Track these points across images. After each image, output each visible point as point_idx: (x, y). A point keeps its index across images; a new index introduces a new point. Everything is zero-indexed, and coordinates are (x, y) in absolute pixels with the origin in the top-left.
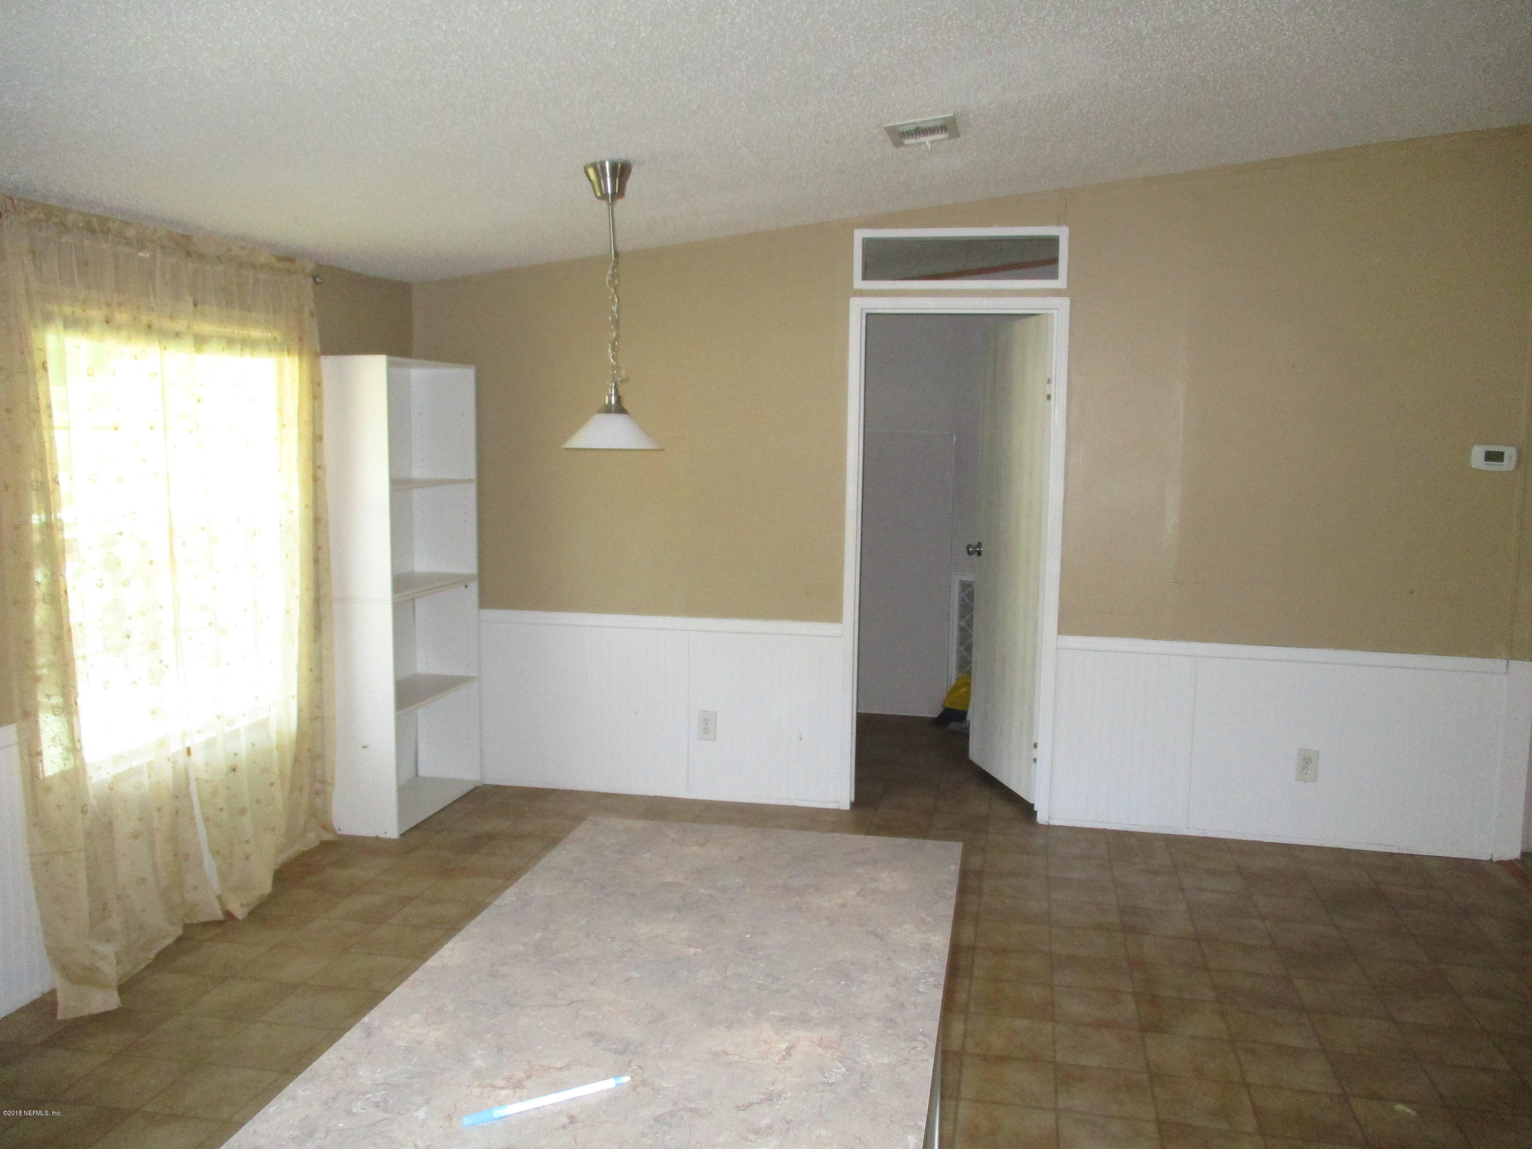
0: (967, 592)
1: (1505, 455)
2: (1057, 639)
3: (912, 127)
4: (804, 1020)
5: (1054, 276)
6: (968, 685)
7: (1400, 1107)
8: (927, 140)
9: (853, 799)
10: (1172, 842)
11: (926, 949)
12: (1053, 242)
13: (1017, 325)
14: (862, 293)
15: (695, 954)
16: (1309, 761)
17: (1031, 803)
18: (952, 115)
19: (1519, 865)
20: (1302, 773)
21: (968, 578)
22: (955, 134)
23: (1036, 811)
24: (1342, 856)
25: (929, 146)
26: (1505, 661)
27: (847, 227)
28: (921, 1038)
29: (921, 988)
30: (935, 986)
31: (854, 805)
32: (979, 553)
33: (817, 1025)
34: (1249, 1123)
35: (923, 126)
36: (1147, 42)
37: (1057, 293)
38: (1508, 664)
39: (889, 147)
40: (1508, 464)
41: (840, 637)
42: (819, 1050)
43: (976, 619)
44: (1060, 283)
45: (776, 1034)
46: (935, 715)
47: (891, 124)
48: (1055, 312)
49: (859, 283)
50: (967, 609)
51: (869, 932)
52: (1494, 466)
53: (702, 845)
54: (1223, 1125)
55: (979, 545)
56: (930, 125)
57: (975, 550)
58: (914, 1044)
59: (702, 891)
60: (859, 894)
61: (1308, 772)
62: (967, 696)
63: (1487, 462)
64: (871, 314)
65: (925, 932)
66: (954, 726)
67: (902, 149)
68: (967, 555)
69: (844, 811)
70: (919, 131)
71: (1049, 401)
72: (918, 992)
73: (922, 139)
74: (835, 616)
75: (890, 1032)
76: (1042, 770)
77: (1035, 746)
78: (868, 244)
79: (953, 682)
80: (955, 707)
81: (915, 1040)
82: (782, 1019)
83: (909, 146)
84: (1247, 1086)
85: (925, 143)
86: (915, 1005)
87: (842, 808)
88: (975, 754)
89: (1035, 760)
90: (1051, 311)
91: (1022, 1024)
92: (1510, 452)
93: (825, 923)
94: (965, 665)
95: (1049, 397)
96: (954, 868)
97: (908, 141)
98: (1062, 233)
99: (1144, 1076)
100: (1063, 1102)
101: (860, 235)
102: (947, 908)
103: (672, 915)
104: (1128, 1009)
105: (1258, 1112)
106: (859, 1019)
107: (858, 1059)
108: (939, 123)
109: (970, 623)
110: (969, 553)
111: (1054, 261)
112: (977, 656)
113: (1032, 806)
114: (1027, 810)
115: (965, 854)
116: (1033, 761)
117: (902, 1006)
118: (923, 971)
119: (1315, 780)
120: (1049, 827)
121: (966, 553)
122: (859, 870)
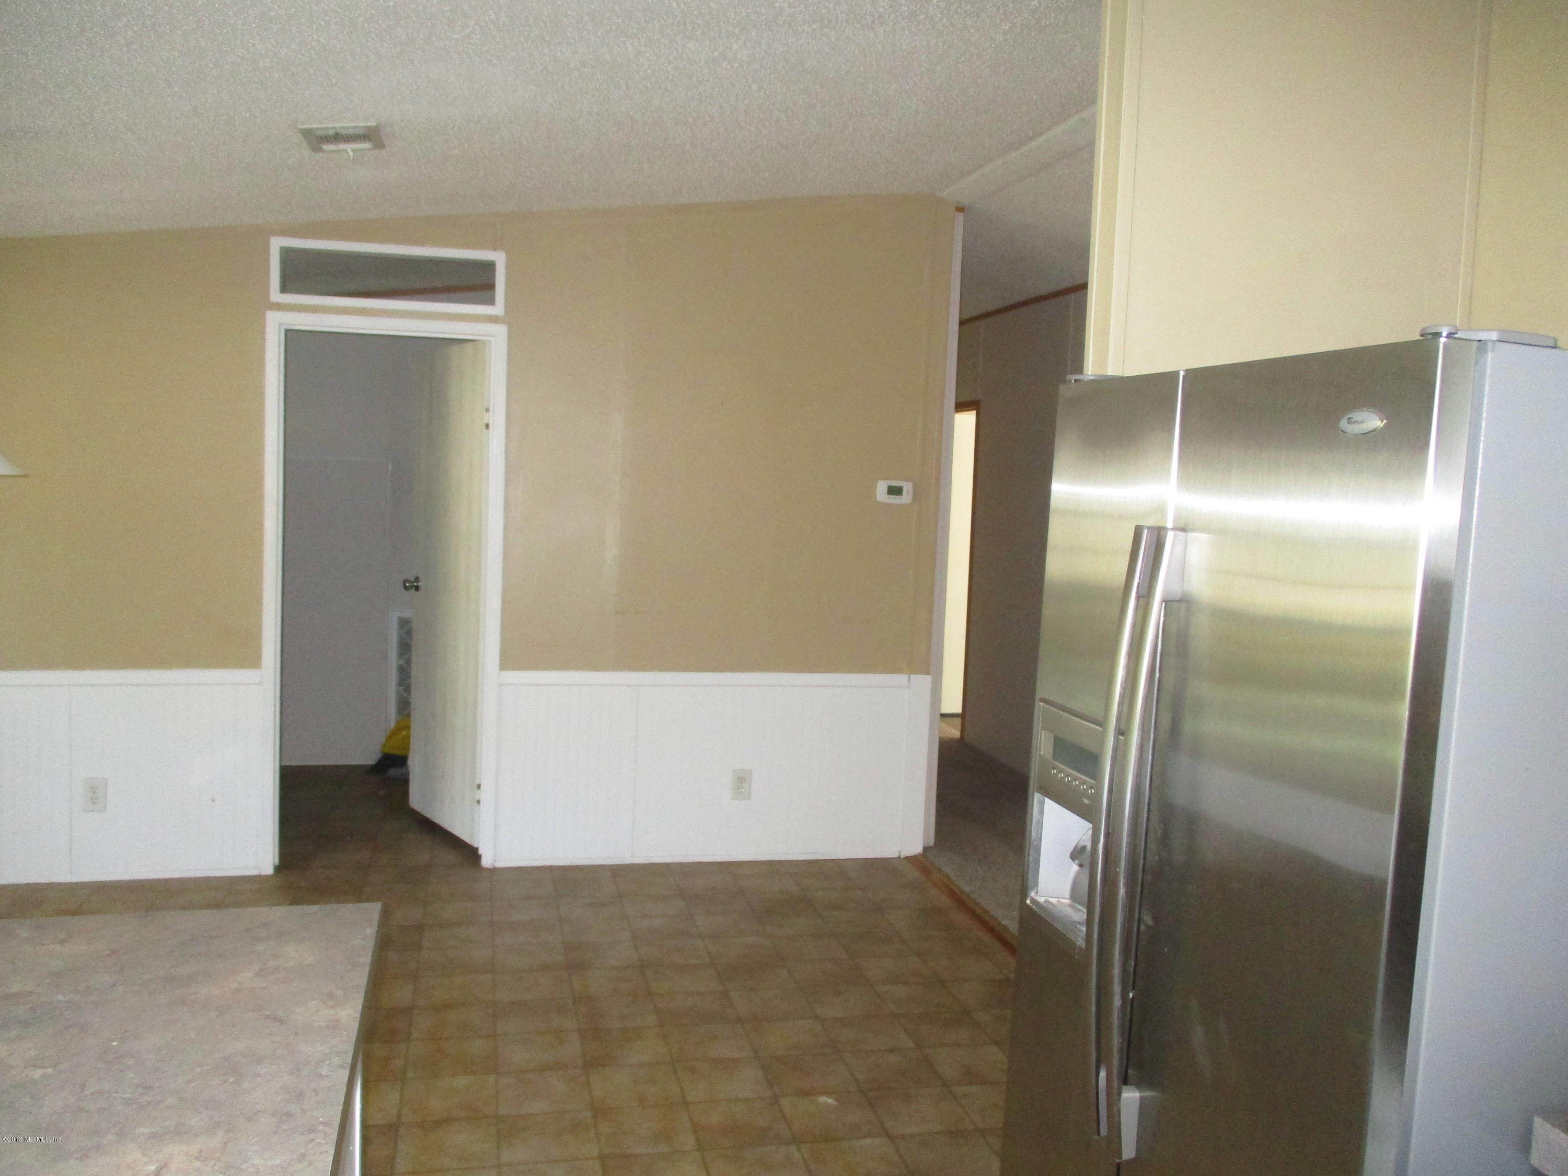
0: (406, 629)
1: (904, 488)
2: (499, 676)
3: (331, 133)
4: (180, 1132)
5: (491, 301)
6: (408, 727)
7: (823, 1099)
8: (349, 147)
9: (277, 862)
10: (618, 872)
11: (334, 1026)
12: (489, 267)
13: (455, 350)
14: (279, 307)
15: (44, 1076)
16: (744, 780)
17: (476, 846)
18: (374, 124)
19: (921, 859)
20: (738, 793)
21: (407, 614)
22: (379, 144)
23: (481, 855)
24: (773, 868)
25: (351, 154)
26: (908, 675)
27: (262, 234)
28: (321, 1128)
29: (325, 1071)
30: (342, 1066)
31: (278, 869)
32: (417, 588)
33: (196, 1135)
34: (689, 1141)
35: (343, 132)
36: (576, 74)
37: (493, 319)
38: (909, 680)
39: (307, 153)
40: (906, 498)
41: (259, 684)
42: (197, 1164)
43: (414, 660)
44: (497, 309)
45: (144, 1155)
46: (373, 763)
47: (305, 126)
48: (492, 339)
49: (276, 296)
50: (405, 648)
51: (267, 1017)
52: (895, 500)
53: (62, 942)
54: (663, 1149)
55: (417, 579)
56: (351, 132)
57: (413, 585)
58: (312, 1136)
59: (60, 997)
60: (258, 974)
61: (743, 791)
62: (406, 743)
63: (890, 496)
64: (292, 330)
65: (333, 1007)
66: (393, 772)
67: (321, 155)
68: (404, 590)
69: (266, 876)
70: (338, 138)
71: (487, 431)
72: (320, 1076)
73: (343, 146)
74: (253, 660)
75: (284, 1127)
76: (486, 813)
77: (479, 787)
78: (288, 255)
79: (393, 725)
80: (394, 752)
81: (314, 1131)
82: (153, 1136)
83: (328, 151)
84: (686, 1104)
85: (346, 150)
86: (316, 1092)
87: (263, 873)
88: (416, 801)
89: (478, 802)
90: (490, 338)
91: (462, 1081)
92: (907, 487)
93: (213, 1015)
94: (404, 707)
95: (487, 426)
96: (371, 931)
97: (326, 147)
98: (499, 258)
99: (589, 1114)
100: (506, 1156)
101: (277, 244)
102: (360, 978)
103: (13, 1034)
104: (573, 1048)
105: (697, 1129)
106: (249, 1119)
107: (244, 1166)
108: (361, 132)
109: (408, 662)
110: (406, 588)
111: (491, 287)
112: (416, 700)
113: (476, 849)
114: (471, 854)
115: (386, 915)
116: (476, 803)
117: (301, 1095)
118: (328, 1052)
119: (749, 798)
120: (494, 871)
121: (402, 588)
122: (260, 948)
